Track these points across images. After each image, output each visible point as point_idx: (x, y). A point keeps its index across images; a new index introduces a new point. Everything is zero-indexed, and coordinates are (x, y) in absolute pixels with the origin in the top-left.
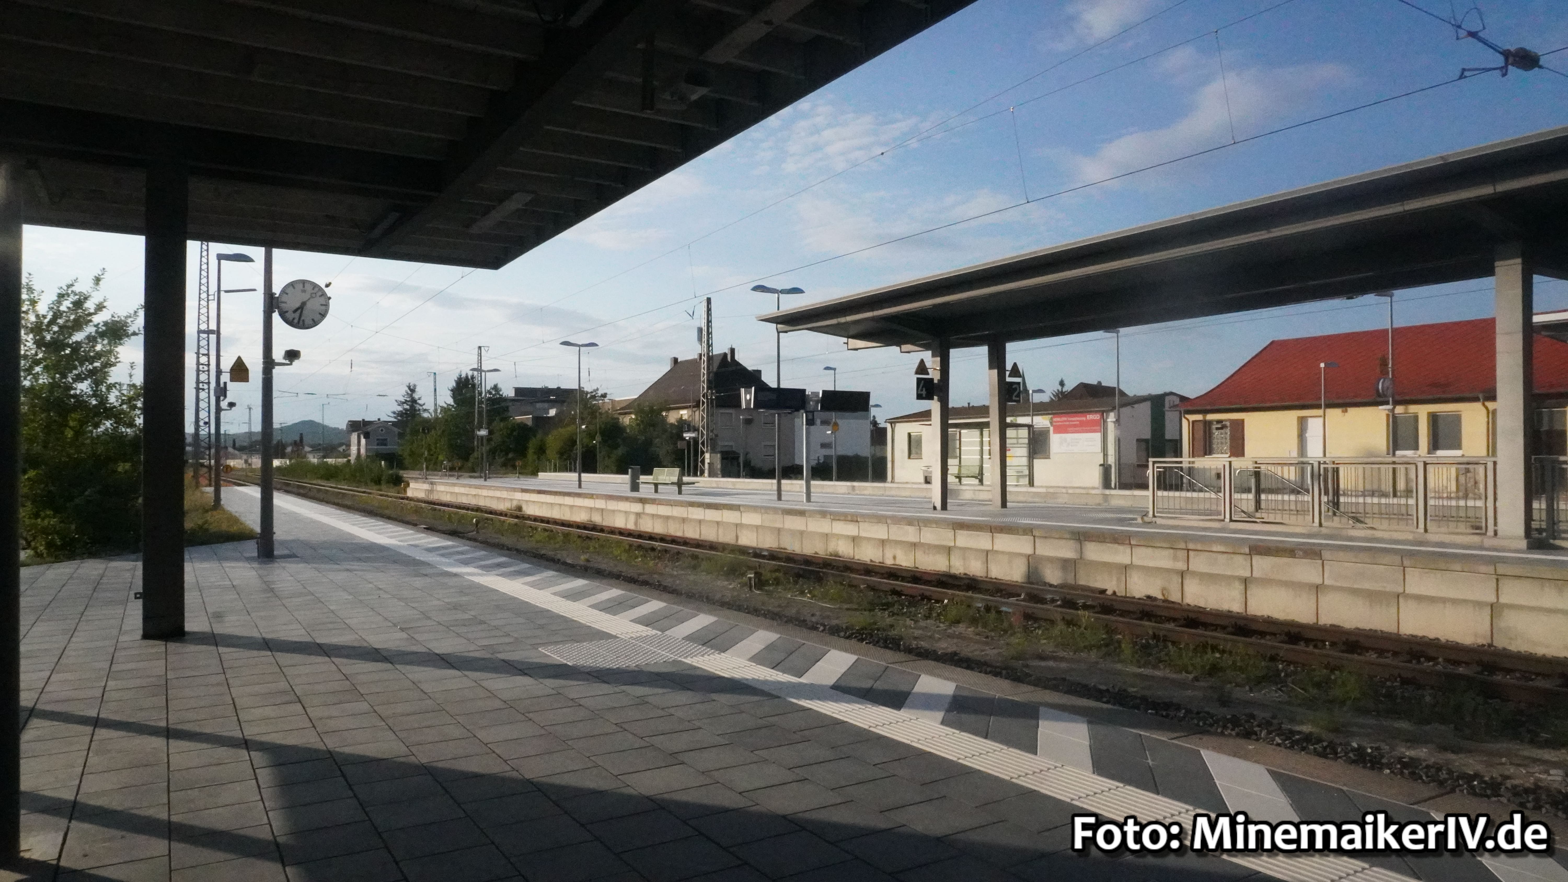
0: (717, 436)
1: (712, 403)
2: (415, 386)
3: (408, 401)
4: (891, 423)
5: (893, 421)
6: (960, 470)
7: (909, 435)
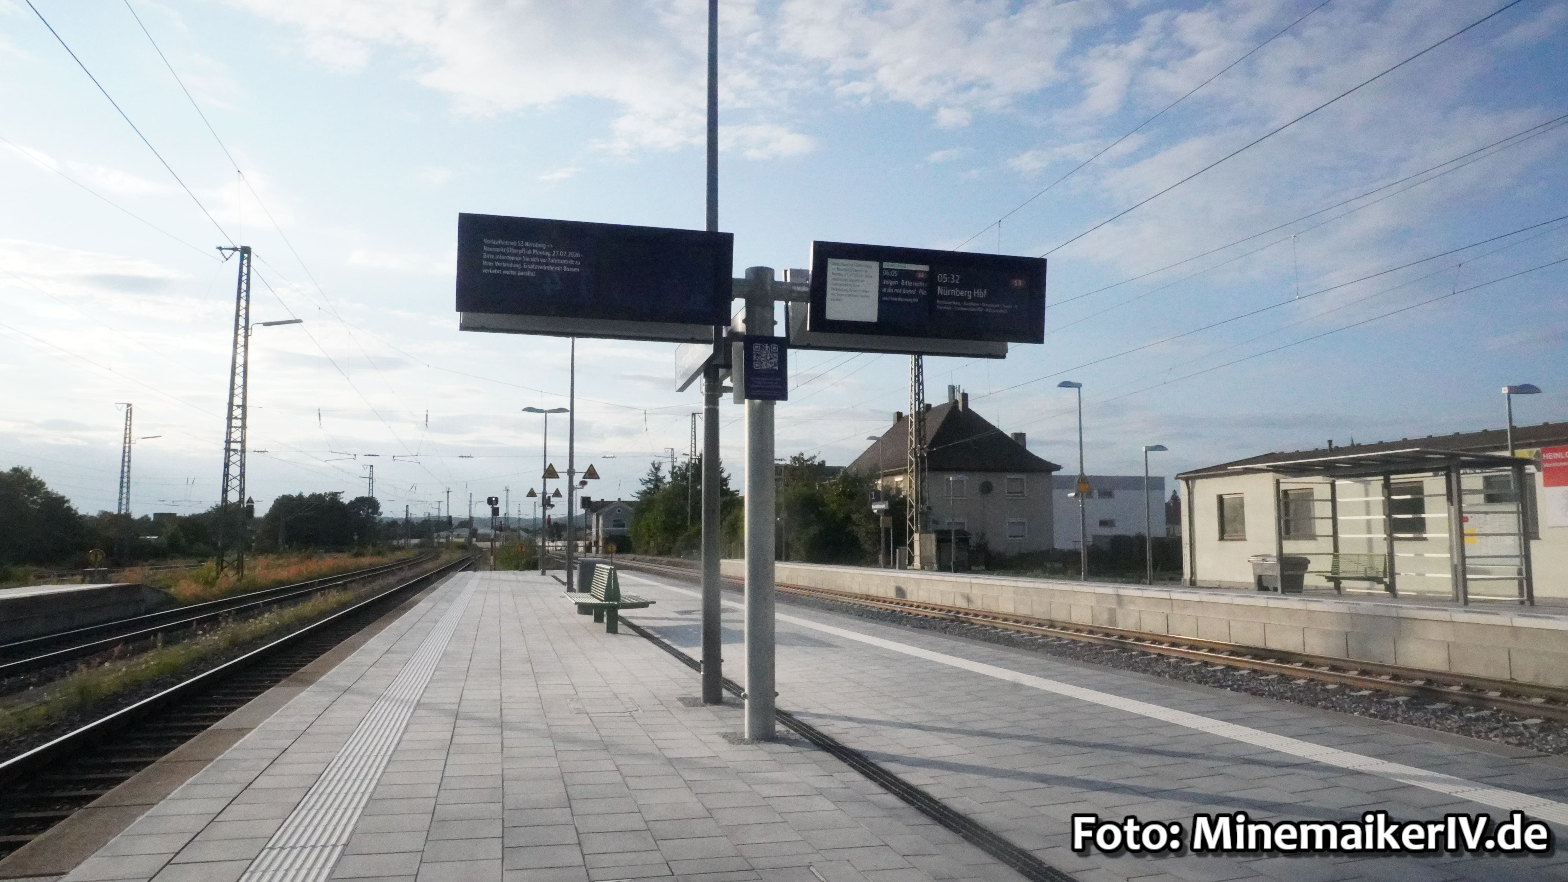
0: (929, 508)
1: (922, 462)
2: (660, 463)
3: (653, 480)
4: (1187, 480)
5: (1190, 477)
6: (1336, 565)
7: (1220, 499)
